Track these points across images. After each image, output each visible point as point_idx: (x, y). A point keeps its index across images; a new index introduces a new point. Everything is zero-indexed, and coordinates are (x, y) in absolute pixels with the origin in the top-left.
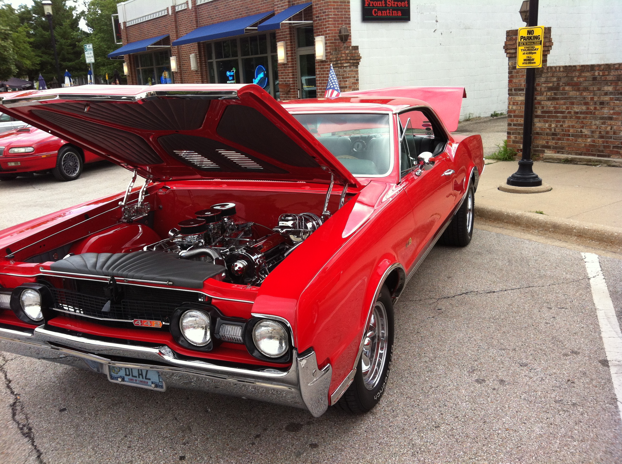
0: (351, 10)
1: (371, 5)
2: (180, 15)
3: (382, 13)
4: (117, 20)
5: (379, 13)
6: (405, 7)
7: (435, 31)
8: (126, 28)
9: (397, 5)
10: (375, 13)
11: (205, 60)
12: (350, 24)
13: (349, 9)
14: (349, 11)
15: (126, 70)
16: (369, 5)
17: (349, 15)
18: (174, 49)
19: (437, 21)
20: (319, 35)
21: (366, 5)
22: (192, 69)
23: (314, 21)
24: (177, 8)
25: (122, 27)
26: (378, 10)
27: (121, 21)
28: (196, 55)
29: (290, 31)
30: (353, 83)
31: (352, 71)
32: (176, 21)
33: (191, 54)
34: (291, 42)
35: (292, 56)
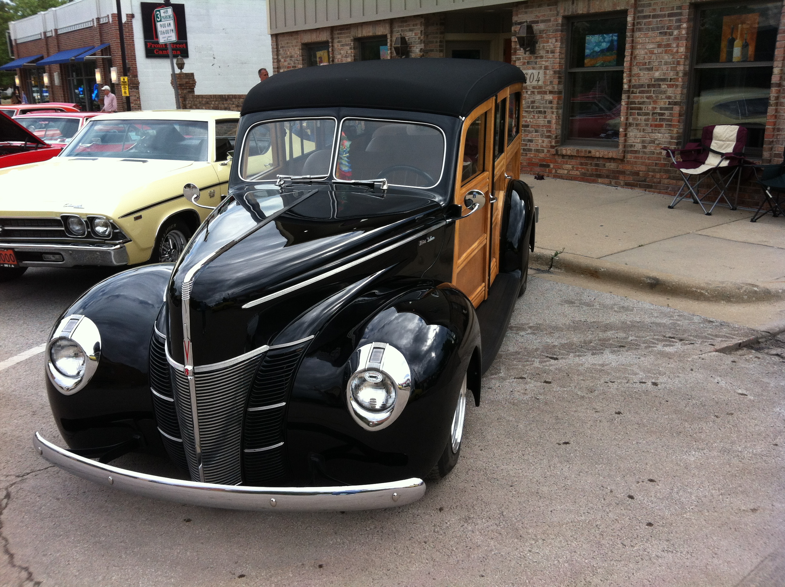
0: (136, 50)
1: (153, 47)
2: (50, 39)
3: (163, 52)
4: (10, 37)
5: (161, 52)
6: (183, 48)
7: (213, 65)
8: (17, 44)
9: (176, 47)
10: (157, 52)
11: (65, 78)
12: (135, 59)
13: (134, 49)
14: (135, 51)
15: (17, 81)
16: (151, 46)
17: (135, 53)
18: (47, 67)
19: (214, 58)
20: (114, 66)
21: (148, 47)
22: (56, 84)
23: (112, 56)
24: (47, 34)
25: (14, 43)
26: (159, 50)
27: (13, 38)
28: (59, 73)
29: (103, 61)
30: (134, 100)
31: (133, 92)
32: (47, 45)
33: (55, 72)
34: (104, 69)
35: (105, 79)
